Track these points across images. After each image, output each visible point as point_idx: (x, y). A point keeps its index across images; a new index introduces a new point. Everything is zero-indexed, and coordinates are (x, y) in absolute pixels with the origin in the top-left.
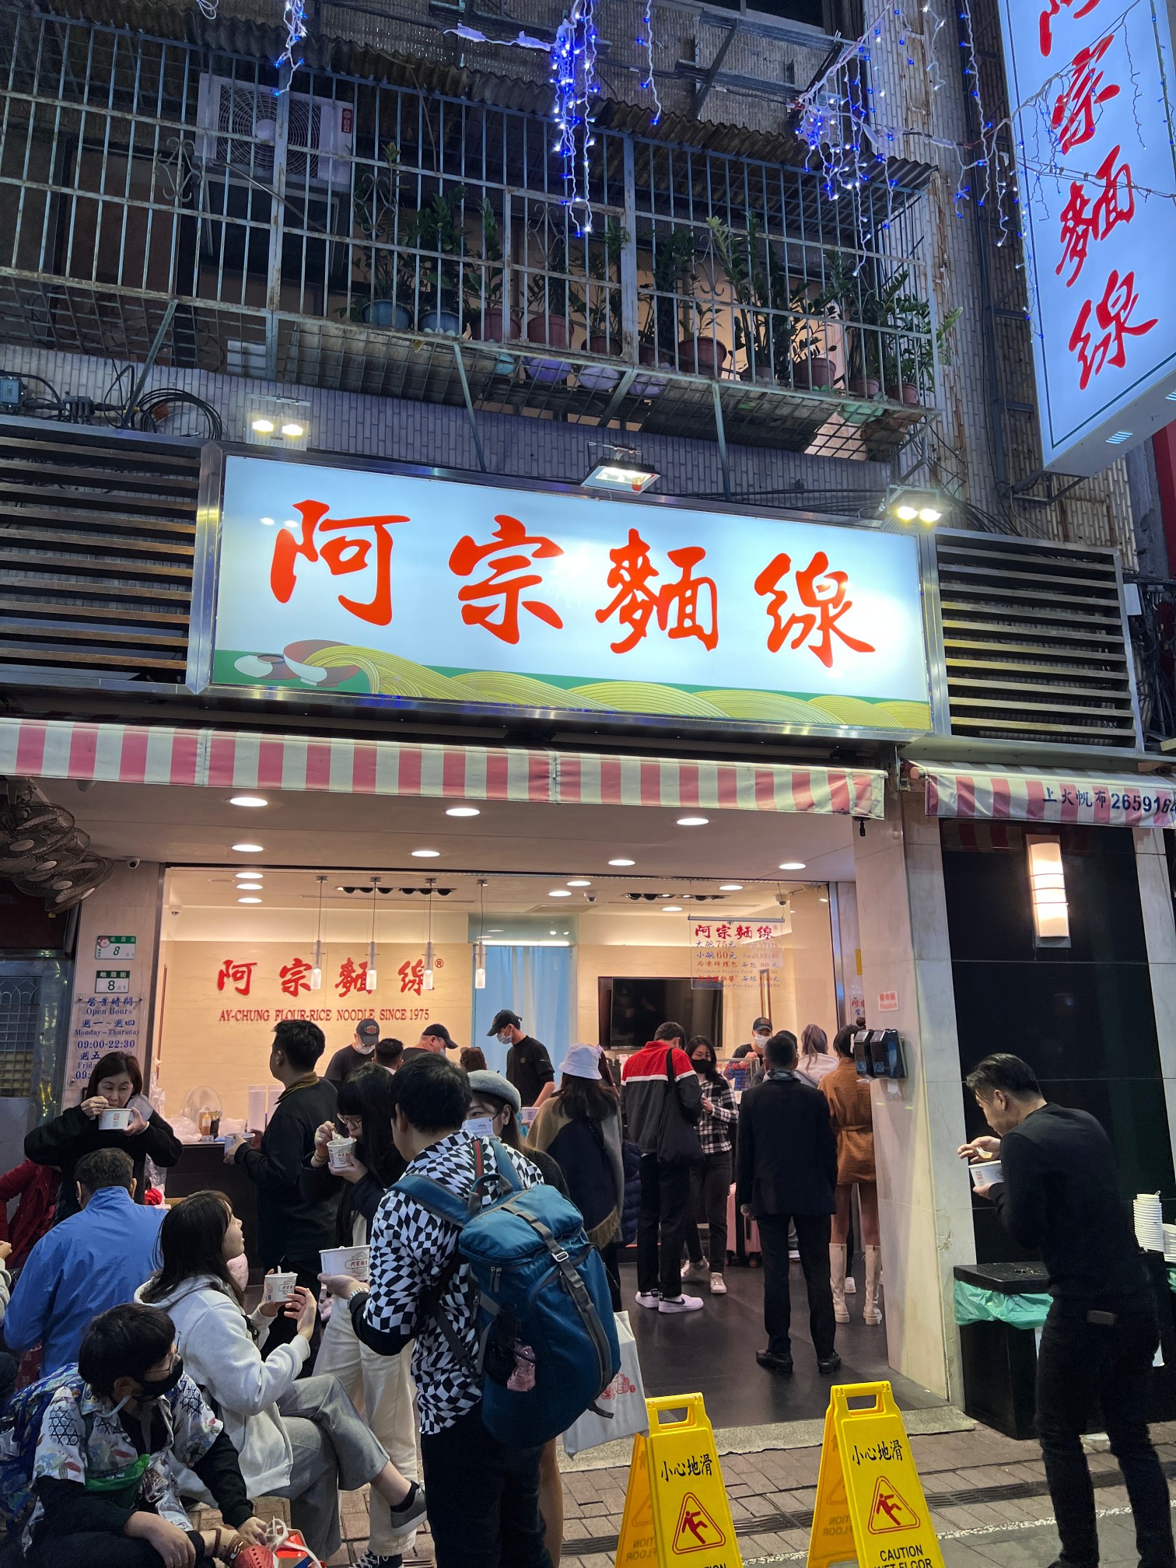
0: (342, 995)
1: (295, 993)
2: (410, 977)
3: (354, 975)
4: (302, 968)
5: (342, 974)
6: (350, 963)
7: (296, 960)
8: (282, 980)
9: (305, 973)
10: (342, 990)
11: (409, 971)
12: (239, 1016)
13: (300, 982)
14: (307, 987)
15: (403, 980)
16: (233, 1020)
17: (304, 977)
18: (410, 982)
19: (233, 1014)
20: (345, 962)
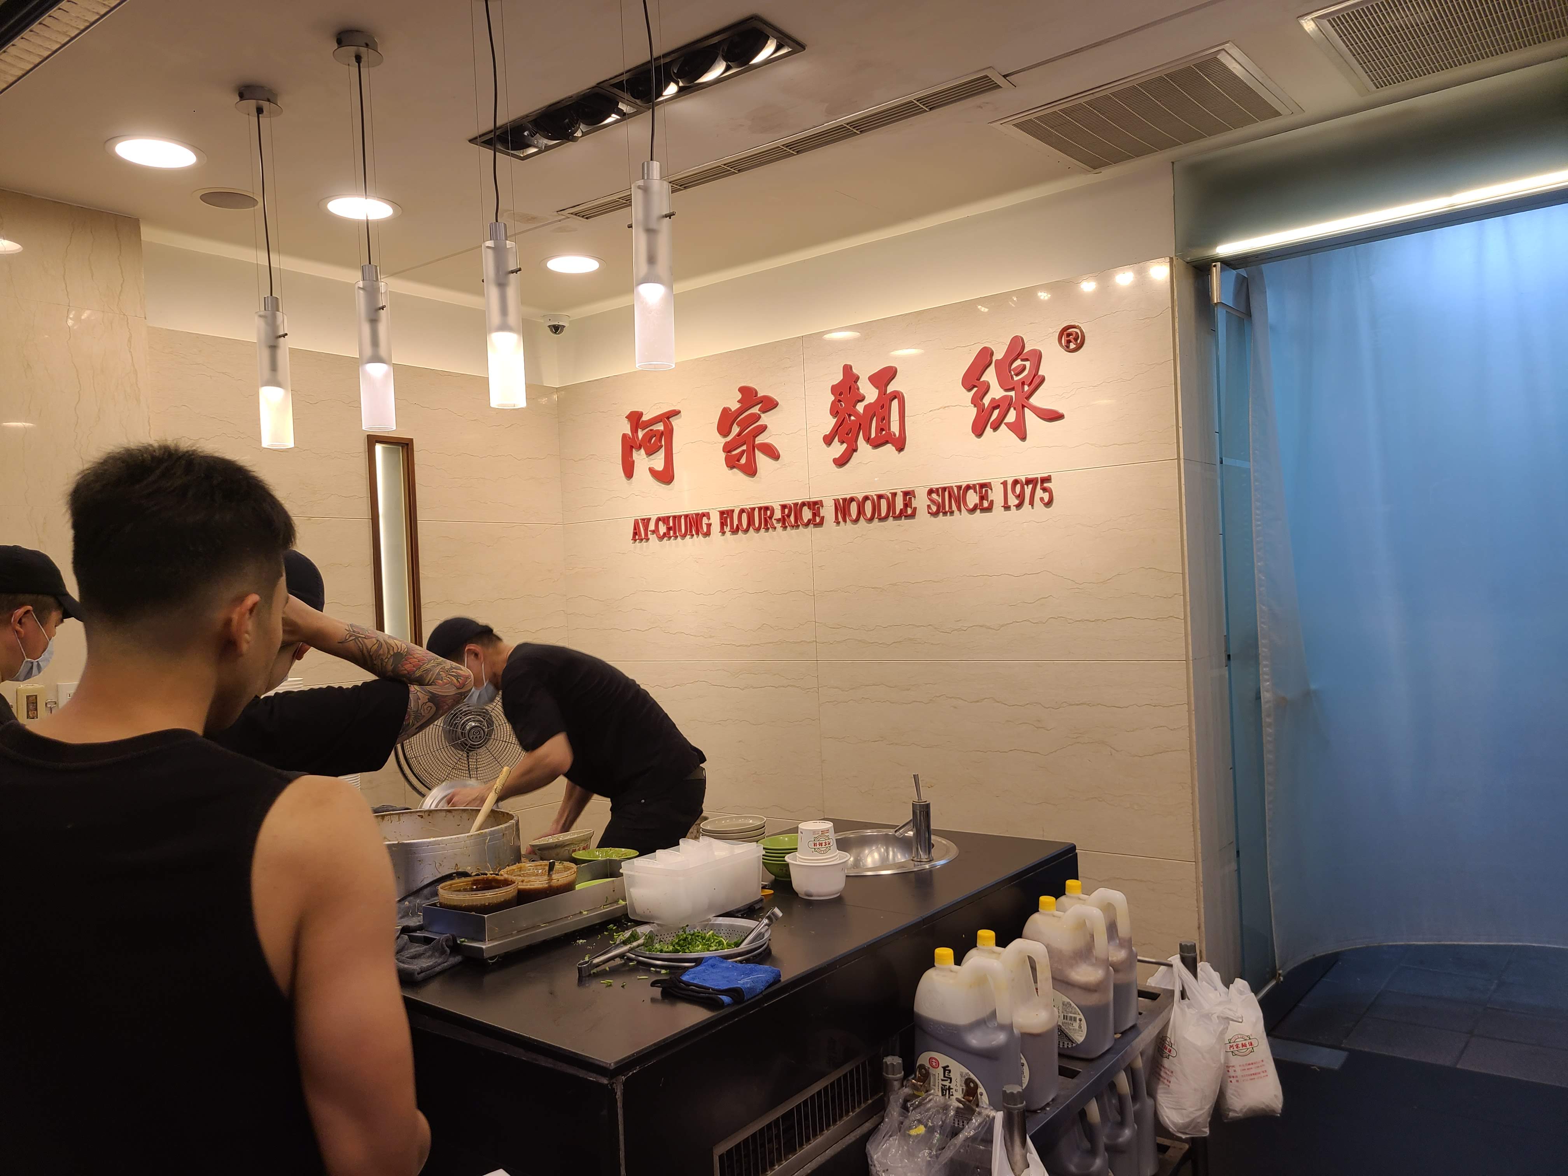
0: (841, 462)
1: (751, 470)
2: (996, 392)
3: (860, 407)
4: (755, 410)
5: (834, 412)
6: (850, 379)
7: (742, 390)
8: (723, 440)
9: (765, 419)
10: (838, 449)
11: (990, 376)
12: (663, 529)
13: (759, 440)
14: (772, 453)
15: (976, 401)
16: (653, 538)
17: (763, 428)
18: (995, 405)
19: (652, 527)
20: (838, 377)
